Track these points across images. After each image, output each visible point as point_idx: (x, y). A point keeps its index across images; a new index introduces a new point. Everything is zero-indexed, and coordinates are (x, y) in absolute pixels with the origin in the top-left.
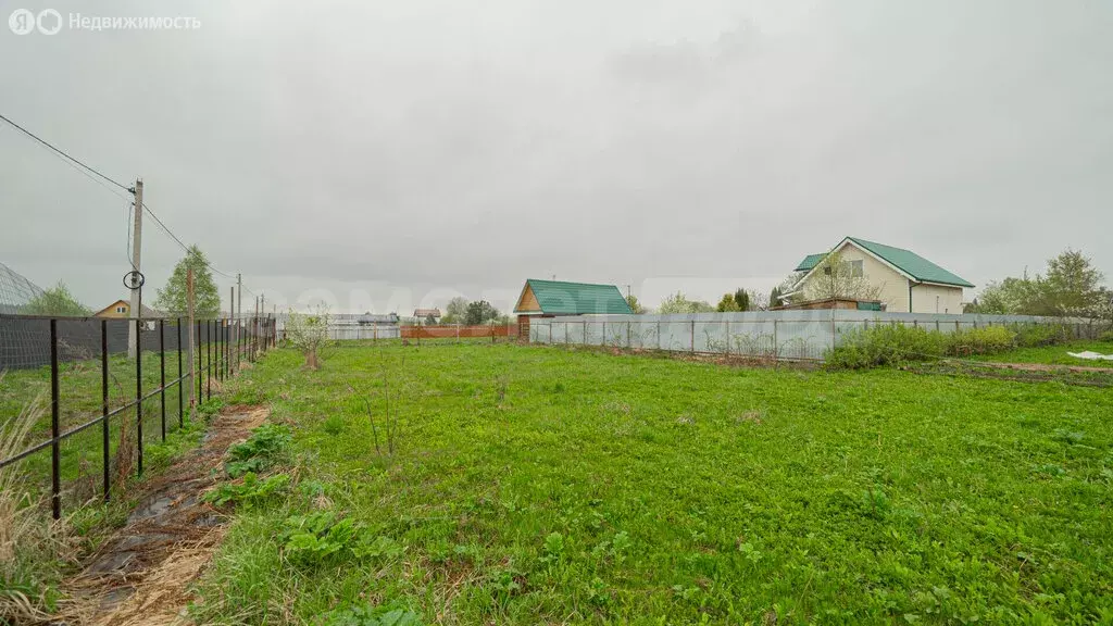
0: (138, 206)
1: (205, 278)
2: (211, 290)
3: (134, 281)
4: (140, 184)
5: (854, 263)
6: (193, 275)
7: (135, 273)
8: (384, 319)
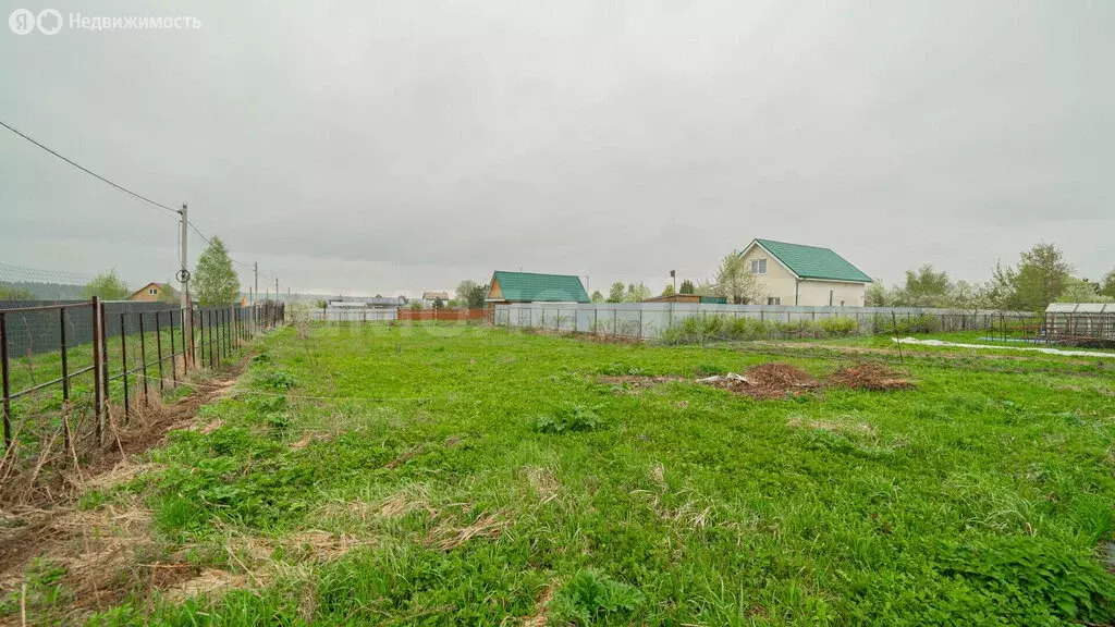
0: (184, 222)
1: (226, 263)
2: (231, 275)
3: (183, 276)
4: (185, 207)
5: (761, 261)
6: (217, 264)
7: (184, 271)
8: (391, 302)
